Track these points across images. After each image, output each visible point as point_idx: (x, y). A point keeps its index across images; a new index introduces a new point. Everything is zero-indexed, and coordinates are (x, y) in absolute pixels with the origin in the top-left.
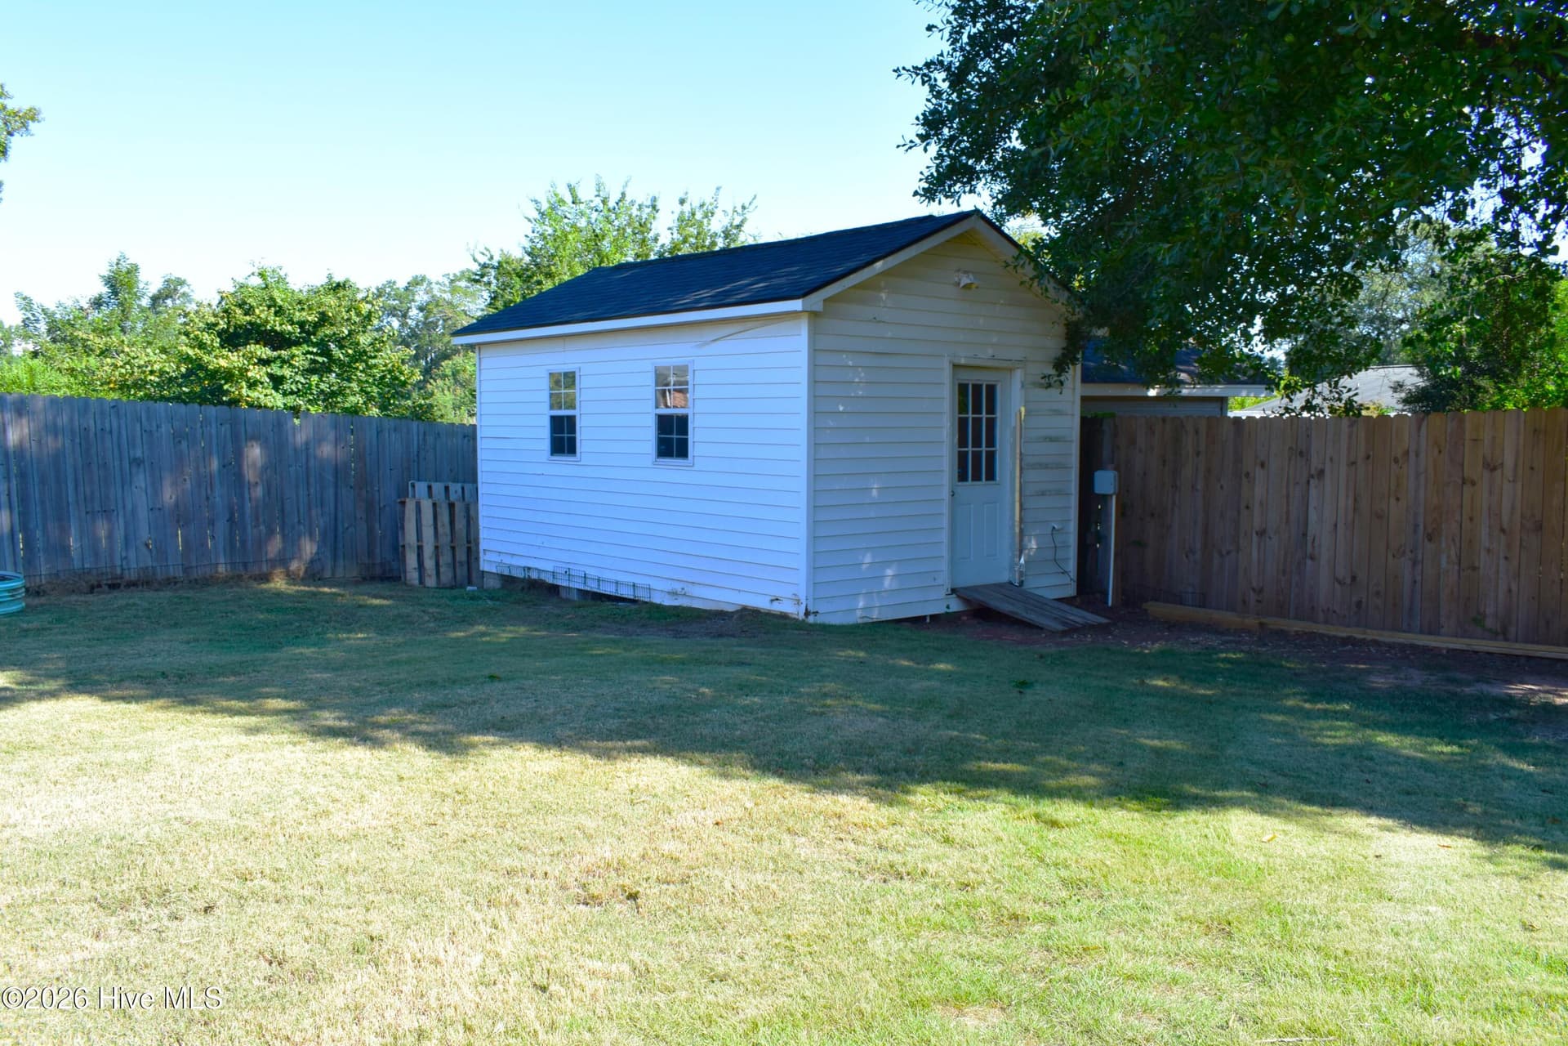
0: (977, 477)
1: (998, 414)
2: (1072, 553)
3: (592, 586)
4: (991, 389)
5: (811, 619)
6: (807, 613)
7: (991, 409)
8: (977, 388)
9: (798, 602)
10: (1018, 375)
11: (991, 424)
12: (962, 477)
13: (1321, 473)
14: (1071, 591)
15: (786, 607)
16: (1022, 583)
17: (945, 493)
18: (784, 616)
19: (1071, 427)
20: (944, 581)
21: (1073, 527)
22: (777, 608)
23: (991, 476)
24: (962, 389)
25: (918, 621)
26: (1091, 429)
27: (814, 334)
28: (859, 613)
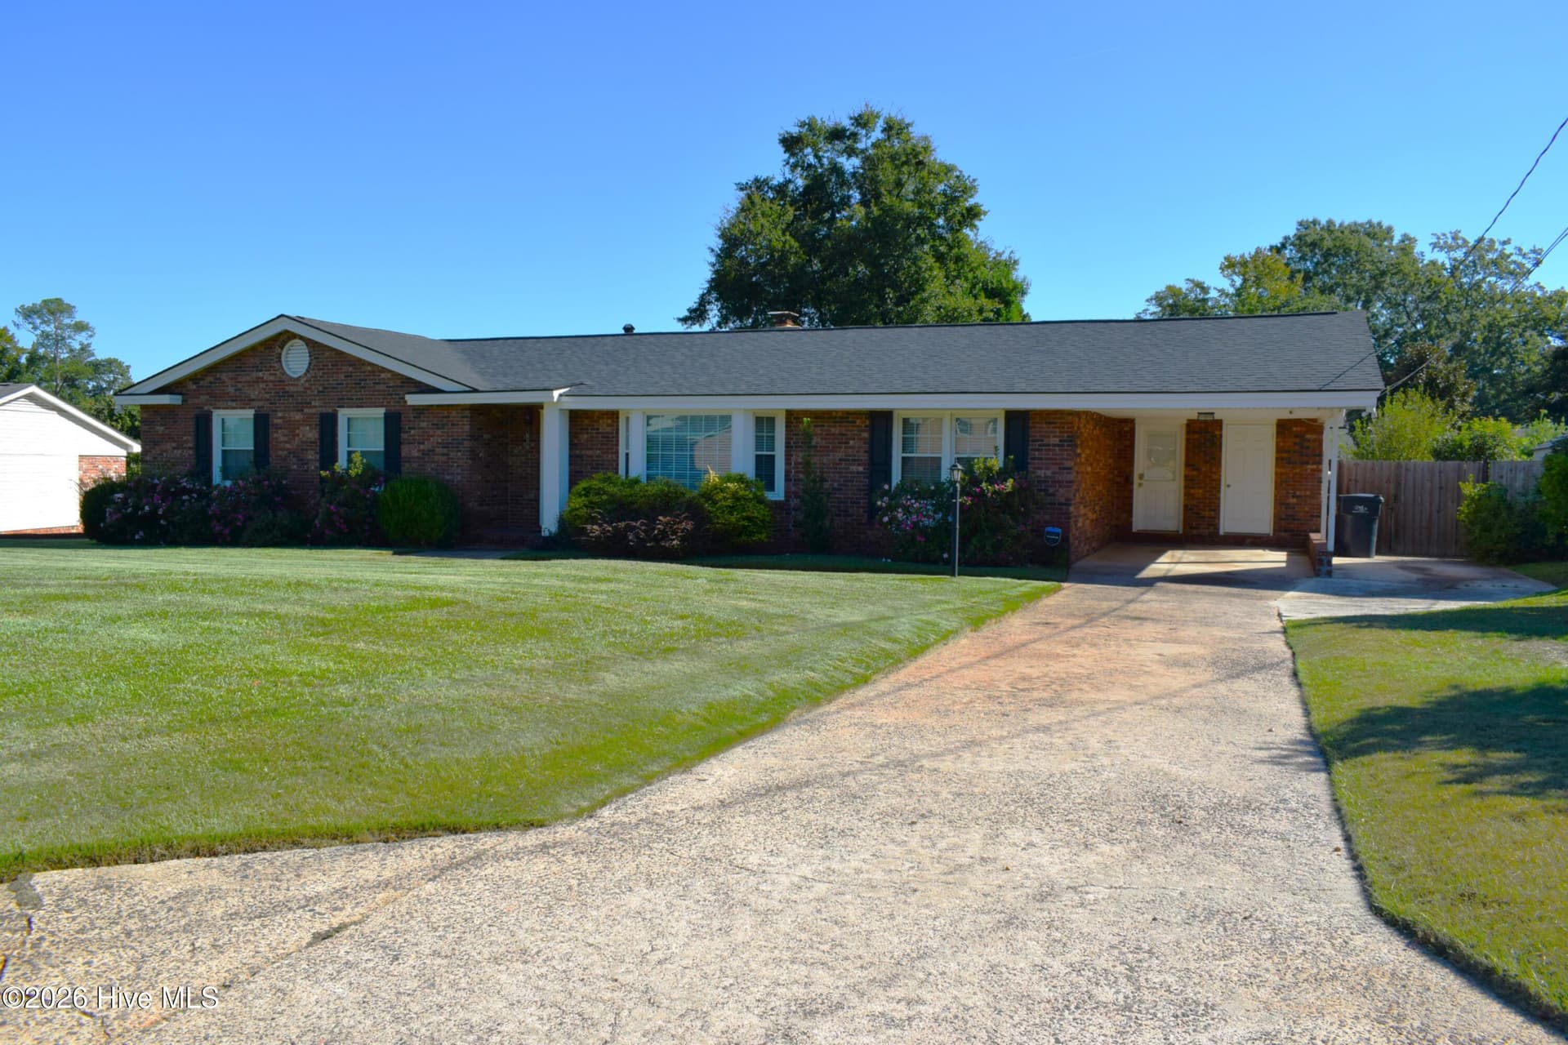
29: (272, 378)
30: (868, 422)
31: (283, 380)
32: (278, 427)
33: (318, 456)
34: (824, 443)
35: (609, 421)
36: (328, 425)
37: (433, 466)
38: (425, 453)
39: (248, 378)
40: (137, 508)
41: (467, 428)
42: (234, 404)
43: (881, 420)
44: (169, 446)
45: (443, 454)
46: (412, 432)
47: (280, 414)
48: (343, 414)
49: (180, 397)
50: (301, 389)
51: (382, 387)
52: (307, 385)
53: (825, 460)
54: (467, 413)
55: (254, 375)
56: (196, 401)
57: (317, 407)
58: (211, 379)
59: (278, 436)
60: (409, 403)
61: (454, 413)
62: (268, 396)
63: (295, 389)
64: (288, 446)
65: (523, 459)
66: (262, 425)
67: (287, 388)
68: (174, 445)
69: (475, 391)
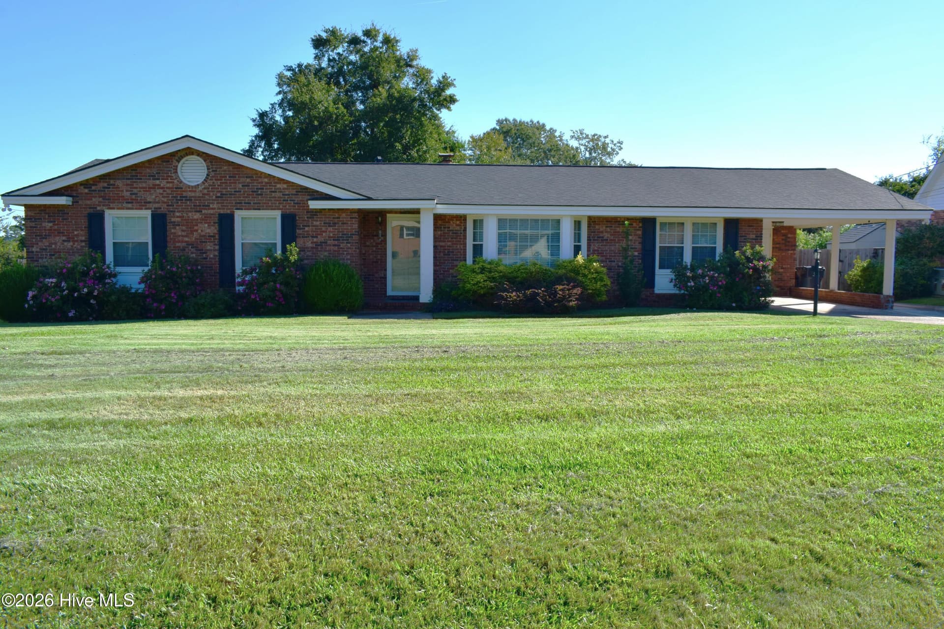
29: (168, 185)
30: (641, 225)
31: (180, 187)
32: (175, 225)
33: (217, 247)
34: (612, 238)
35: (458, 222)
36: (226, 223)
37: (326, 254)
38: (318, 245)
39: (144, 185)
40: (72, 290)
41: (356, 226)
42: (130, 205)
43: (649, 223)
44: (59, 239)
45: (334, 245)
46: (307, 229)
47: (178, 214)
48: (239, 215)
49: (70, 199)
50: (197, 194)
51: (278, 194)
52: (206, 191)
53: (613, 248)
54: (356, 215)
55: (151, 182)
56: (88, 202)
57: (216, 208)
58: (105, 185)
59: (176, 232)
60: (311, 207)
61: (344, 215)
62: (165, 200)
63: (193, 194)
64: (186, 239)
65: (374, 249)
66: (160, 223)
67: (184, 194)
68: (64, 238)
69: (369, 199)
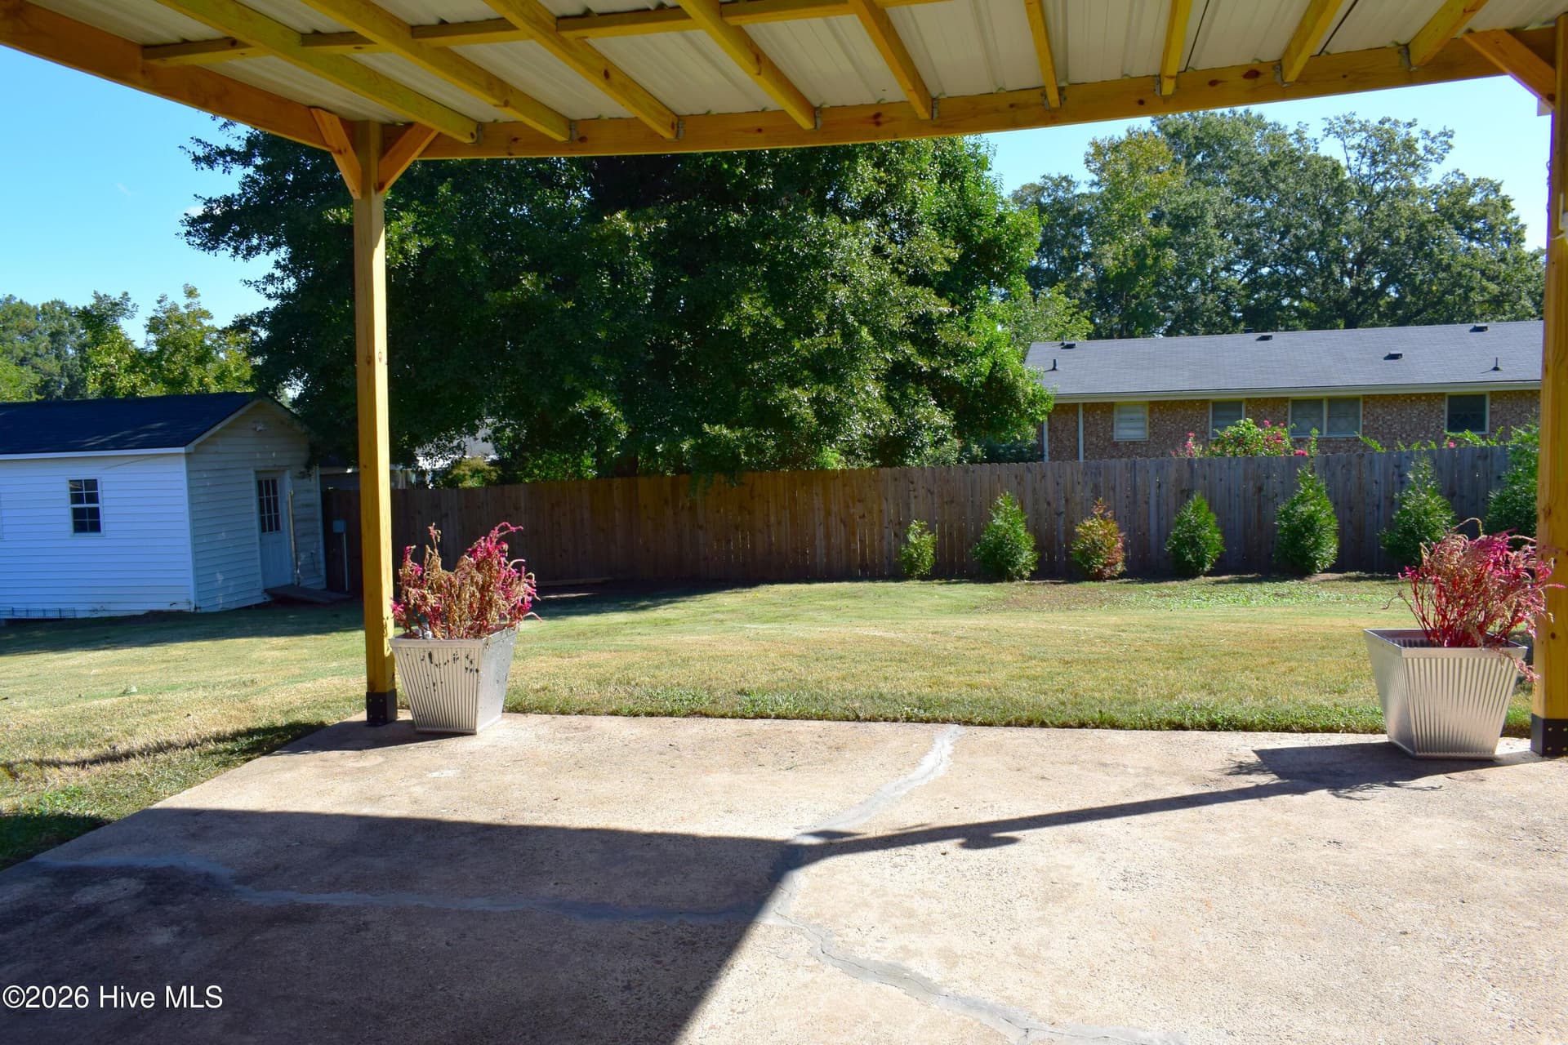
0: (271, 530)
1: (279, 495)
2: (322, 565)
3: (18, 615)
4: (274, 482)
5: (198, 611)
6: (196, 608)
7: (275, 492)
8: (267, 482)
9: (190, 603)
10: (288, 474)
11: (276, 500)
12: (263, 530)
13: (447, 515)
14: (324, 586)
15: (184, 607)
16: (299, 583)
17: (257, 538)
18: (180, 612)
19: (316, 498)
20: (260, 585)
21: (321, 551)
22: (175, 608)
23: (278, 528)
24: (260, 483)
25: (248, 608)
26: (326, 497)
27: (188, 463)
28: (220, 607)
